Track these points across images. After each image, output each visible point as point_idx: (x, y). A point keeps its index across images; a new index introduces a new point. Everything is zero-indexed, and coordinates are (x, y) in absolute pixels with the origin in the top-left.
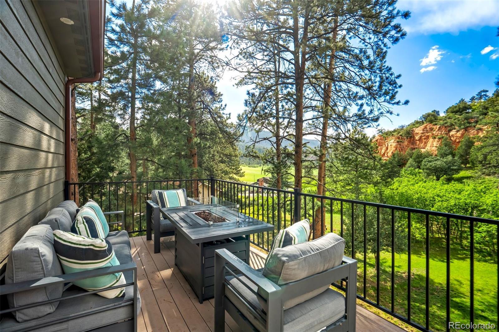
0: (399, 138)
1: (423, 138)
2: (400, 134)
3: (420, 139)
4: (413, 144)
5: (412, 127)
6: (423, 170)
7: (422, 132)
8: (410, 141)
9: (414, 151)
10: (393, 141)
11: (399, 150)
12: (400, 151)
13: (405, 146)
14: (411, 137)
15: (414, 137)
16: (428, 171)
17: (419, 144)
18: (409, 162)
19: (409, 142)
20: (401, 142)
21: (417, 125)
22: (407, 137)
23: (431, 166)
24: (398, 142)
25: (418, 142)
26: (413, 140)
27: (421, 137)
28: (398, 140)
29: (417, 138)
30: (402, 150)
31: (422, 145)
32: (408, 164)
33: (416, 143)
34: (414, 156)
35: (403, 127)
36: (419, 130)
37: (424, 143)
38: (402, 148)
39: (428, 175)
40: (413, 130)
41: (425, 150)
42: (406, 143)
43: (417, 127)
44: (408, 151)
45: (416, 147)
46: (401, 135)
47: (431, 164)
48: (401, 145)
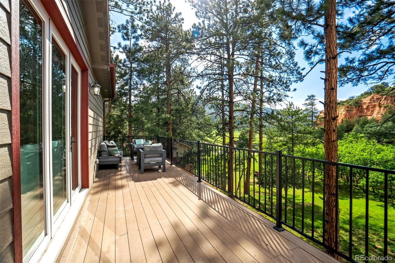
0: (348, 107)
1: (370, 106)
2: (349, 104)
3: (367, 108)
4: (361, 112)
5: (360, 98)
6: (365, 134)
7: (369, 101)
8: (358, 109)
9: (361, 118)
10: (343, 110)
11: (348, 117)
12: (349, 118)
13: (353, 114)
14: (359, 106)
15: (362, 106)
16: (369, 135)
17: (367, 112)
18: (355, 127)
19: (358, 110)
20: (350, 110)
21: (365, 96)
22: (356, 106)
23: (371, 130)
24: (347, 111)
25: (365, 111)
26: (361, 109)
27: (368, 106)
28: (347, 109)
29: (365, 107)
30: (351, 117)
31: (369, 113)
32: (354, 129)
33: (363, 112)
34: (361, 123)
35: (353, 97)
36: (366, 100)
37: (371, 111)
38: (351, 116)
39: (369, 138)
40: (361, 100)
41: (371, 117)
42: (355, 111)
43: (365, 98)
44: (356, 118)
45: (364, 114)
46: (350, 105)
47: (371, 129)
48: (349, 113)
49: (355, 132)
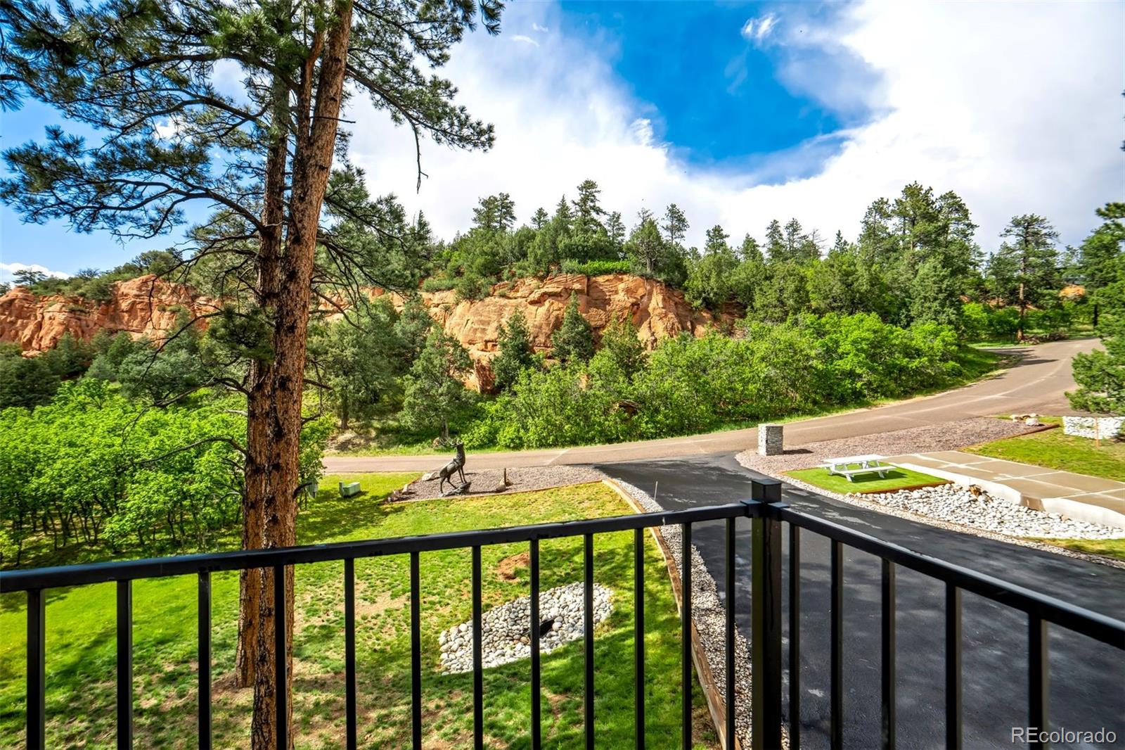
0: (75, 301)
1: (139, 306)
2: (80, 291)
3: (131, 310)
4: (113, 319)
5: (113, 278)
6: (122, 381)
7: (135, 292)
8: (107, 311)
9: (114, 337)
10: (58, 307)
11: (76, 331)
12: (77, 336)
13: (91, 324)
14: (109, 303)
15: (117, 302)
16: (133, 385)
17: (129, 321)
18: (95, 363)
19: (105, 313)
20: (82, 311)
21: (127, 275)
22: (100, 301)
23: (139, 372)
24: (72, 311)
25: (126, 316)
26: (114, 310)
27: (133, 304)
28: (71, 305)
29: (124, 305)
30: (83, 332)
31: (136, 323)
32: (93, 370)
33: (121, 319)
34: (113, 349)
35: (92, 274)
36: (129, 288)
37: (139, 319)
38: (85, 329)
39: (135, 394)
40: (116, 286)
41: (140, 336)
42: (95, 316)
43: (126, 281)
44: (98, 335)
45: (121, 327)
46: (82, 295)
47: (139, 368)
48: (79, 319)
49: (95, 376)
